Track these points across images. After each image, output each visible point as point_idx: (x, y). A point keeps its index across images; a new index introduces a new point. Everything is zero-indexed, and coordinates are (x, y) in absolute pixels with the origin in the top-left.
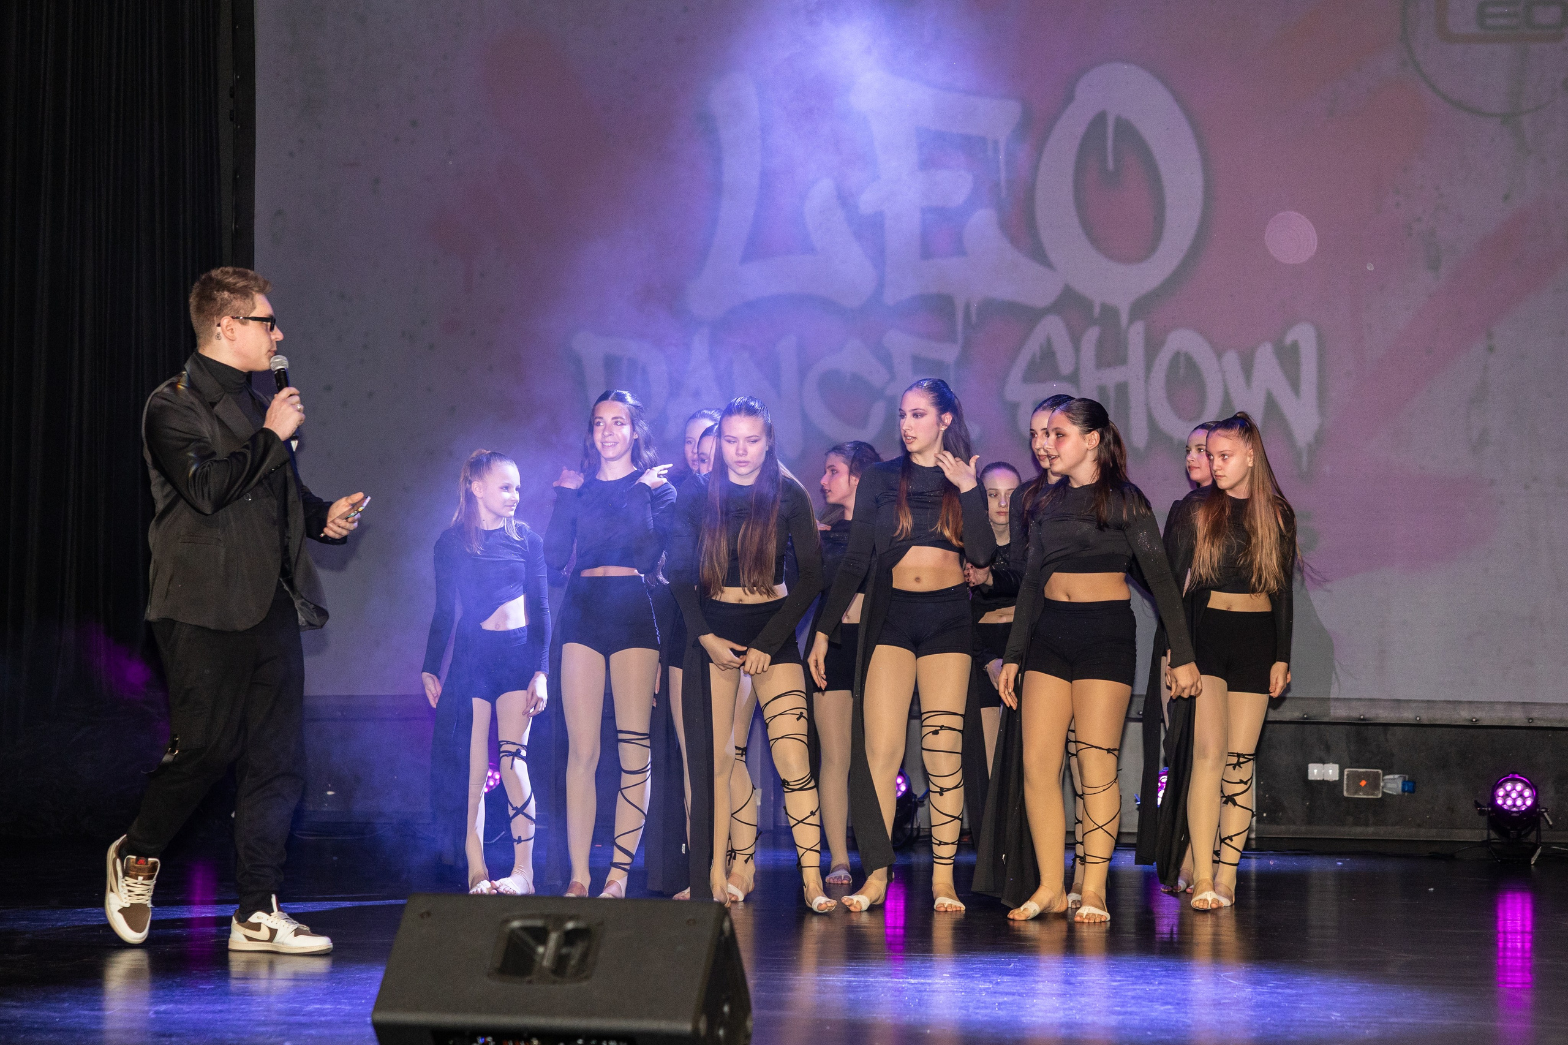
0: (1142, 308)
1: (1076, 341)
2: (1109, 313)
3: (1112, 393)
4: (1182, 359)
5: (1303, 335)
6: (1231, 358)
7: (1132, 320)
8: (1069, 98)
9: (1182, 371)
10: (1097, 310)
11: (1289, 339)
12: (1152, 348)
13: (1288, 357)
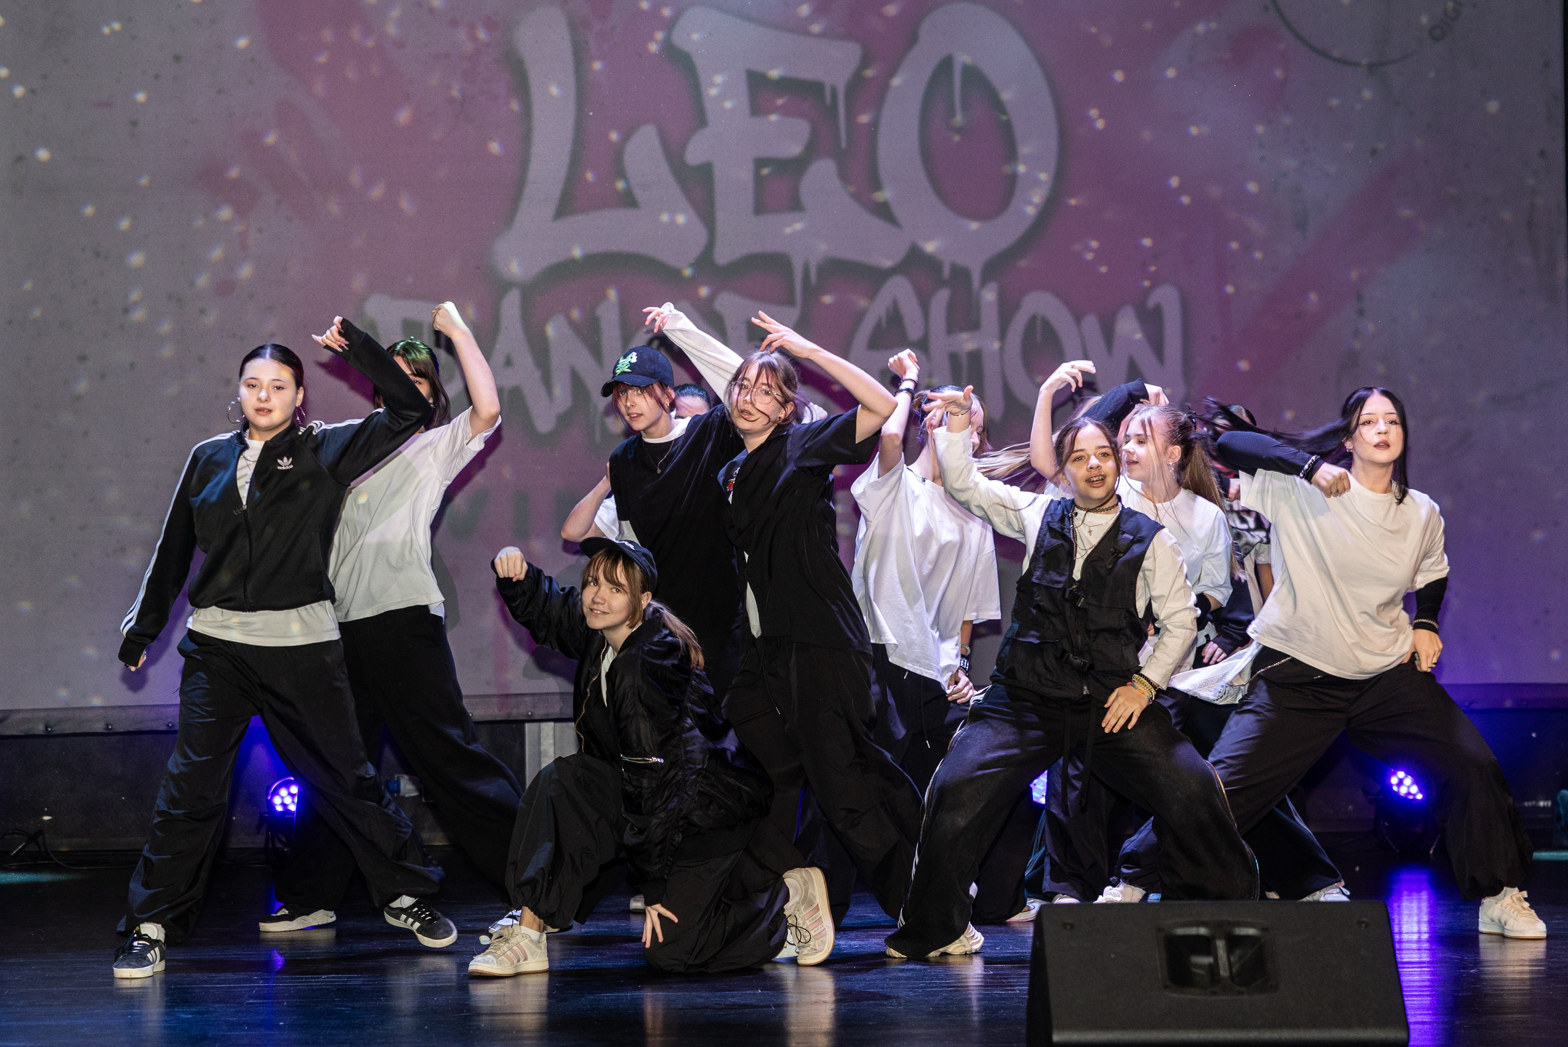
0: (994, 269)
1: (925, 305)
2: (960, 275)
3: (964, 361)
4: (1039, 323)
5: (1167, 297)
6: (1091, 323)
7: (985, 281)
8: (912, 39)
9: (1039, 338)
10: (946, 272)
11: (1151, 303)
12: (1007, 310)
13: (1151, 320)
